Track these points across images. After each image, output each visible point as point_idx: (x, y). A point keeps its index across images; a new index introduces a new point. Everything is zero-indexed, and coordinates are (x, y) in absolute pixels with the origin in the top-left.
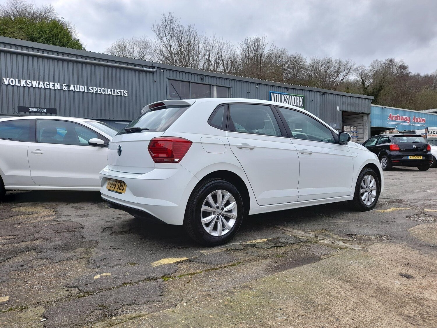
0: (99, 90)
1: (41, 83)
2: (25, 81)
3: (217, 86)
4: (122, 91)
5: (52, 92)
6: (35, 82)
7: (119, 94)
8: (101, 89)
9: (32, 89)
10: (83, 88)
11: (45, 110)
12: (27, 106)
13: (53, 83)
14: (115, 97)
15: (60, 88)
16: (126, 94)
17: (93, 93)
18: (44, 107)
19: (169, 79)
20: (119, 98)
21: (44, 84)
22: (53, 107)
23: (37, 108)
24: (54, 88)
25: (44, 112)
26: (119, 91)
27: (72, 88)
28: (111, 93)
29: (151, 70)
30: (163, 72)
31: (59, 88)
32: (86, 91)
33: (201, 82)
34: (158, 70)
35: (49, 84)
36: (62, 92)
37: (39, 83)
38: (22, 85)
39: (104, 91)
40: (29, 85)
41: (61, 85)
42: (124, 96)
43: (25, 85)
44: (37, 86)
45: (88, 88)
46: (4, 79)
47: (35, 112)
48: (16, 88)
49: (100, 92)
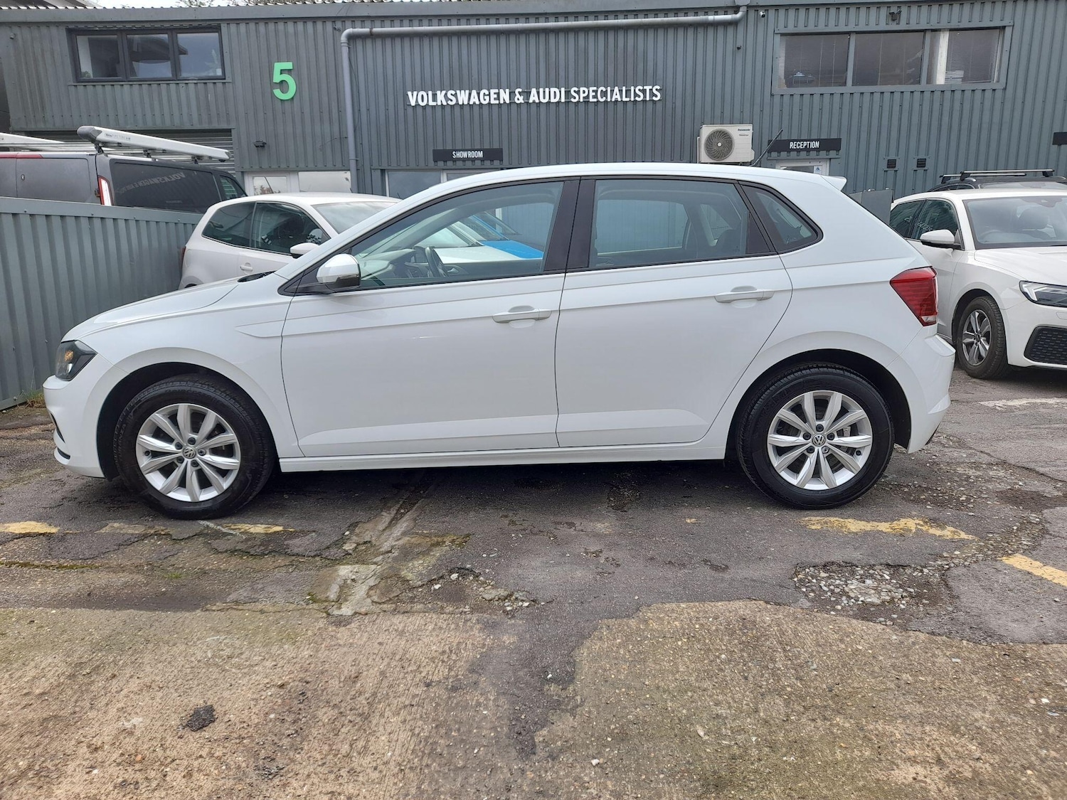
0: (592, 94)
1: (474, 93)
2: (444, 92)
3: (951, 30)
4: (648, 88)
5: (495, 110)
6: (463, 92)
7: (639, 96)
8: (596, 92)
9: (457, 110)
10: (555, 95)
11: (480, 154)
12: (449, 147)
13: (497, 91)
14: (630, 106)
15: (510, 99)
16: (656, 96)
17: (579, 102)
18: (479, 148)
19: (782, 35)
20: (640, 107)
21: (478, 94)
22: (496, 146)
23: (467, 150)
24: (497, 102)
25: (478, 159)
26: (639, 90)
27: (533, 98)
28: (621, 97)
29: (728, 17)
30: (763, 16)
31: (508, 101)
32: (563, 100)
33: (894, 27)
34: (752, 13)
35: (489, 95)
36: (514, 107)
37: (470, 94)
38: (439, 103)
39: (604, 94)
40: (451, 100)
41: (512, 94)
42: (653, 100)
43: (445, 103)
44: (466, 103)
45: (568, 93)
46: (410, 93)
47: (464, 160)
48: (429, 111)
49: (594, 97)
